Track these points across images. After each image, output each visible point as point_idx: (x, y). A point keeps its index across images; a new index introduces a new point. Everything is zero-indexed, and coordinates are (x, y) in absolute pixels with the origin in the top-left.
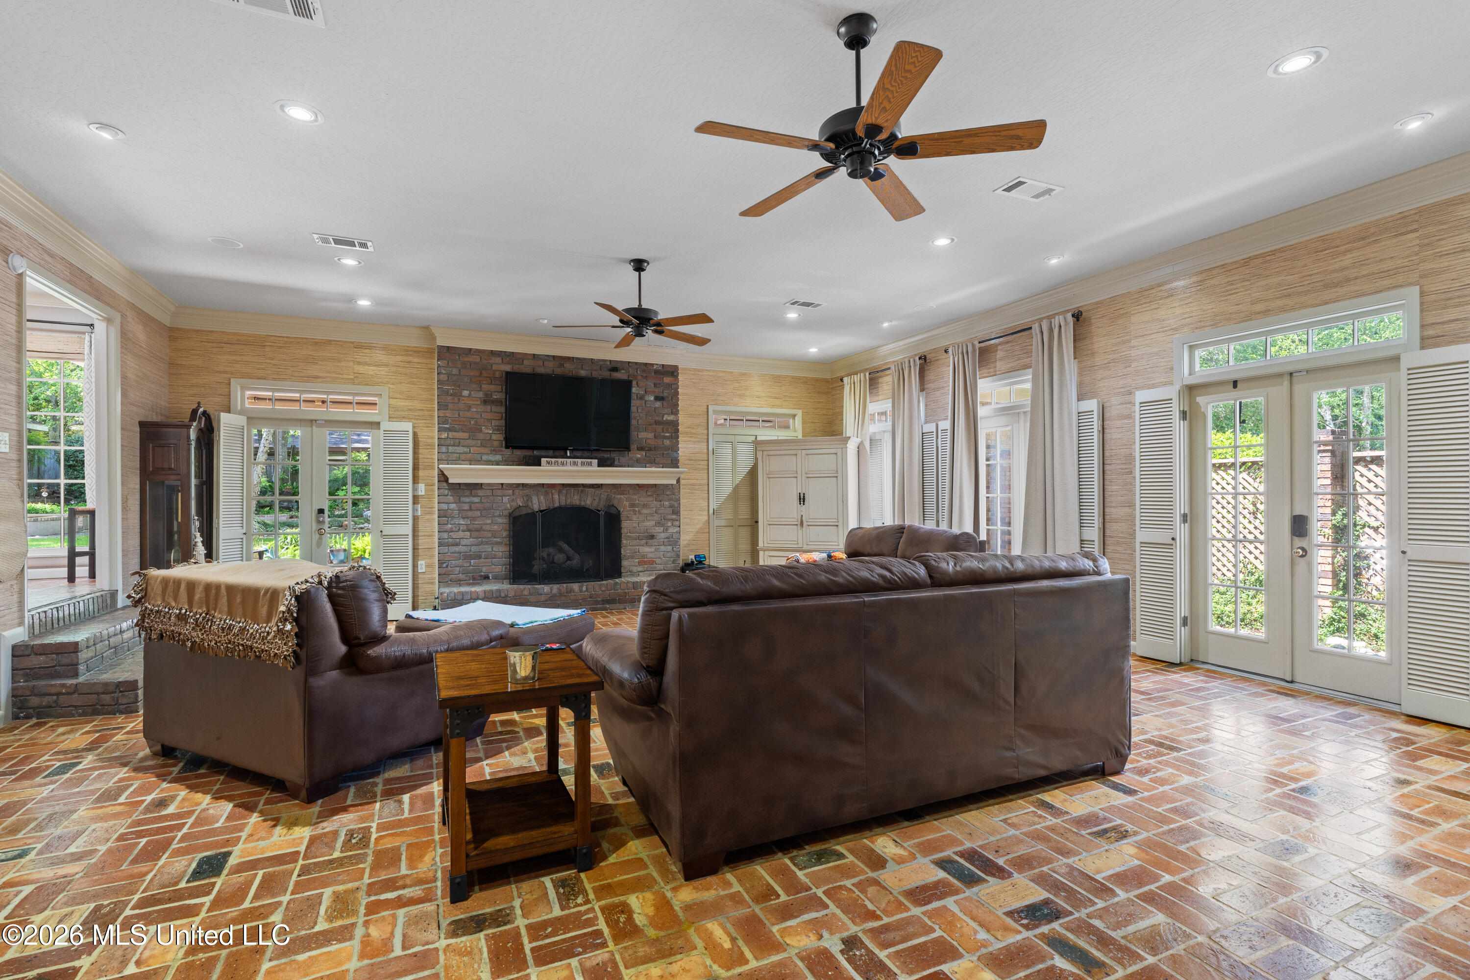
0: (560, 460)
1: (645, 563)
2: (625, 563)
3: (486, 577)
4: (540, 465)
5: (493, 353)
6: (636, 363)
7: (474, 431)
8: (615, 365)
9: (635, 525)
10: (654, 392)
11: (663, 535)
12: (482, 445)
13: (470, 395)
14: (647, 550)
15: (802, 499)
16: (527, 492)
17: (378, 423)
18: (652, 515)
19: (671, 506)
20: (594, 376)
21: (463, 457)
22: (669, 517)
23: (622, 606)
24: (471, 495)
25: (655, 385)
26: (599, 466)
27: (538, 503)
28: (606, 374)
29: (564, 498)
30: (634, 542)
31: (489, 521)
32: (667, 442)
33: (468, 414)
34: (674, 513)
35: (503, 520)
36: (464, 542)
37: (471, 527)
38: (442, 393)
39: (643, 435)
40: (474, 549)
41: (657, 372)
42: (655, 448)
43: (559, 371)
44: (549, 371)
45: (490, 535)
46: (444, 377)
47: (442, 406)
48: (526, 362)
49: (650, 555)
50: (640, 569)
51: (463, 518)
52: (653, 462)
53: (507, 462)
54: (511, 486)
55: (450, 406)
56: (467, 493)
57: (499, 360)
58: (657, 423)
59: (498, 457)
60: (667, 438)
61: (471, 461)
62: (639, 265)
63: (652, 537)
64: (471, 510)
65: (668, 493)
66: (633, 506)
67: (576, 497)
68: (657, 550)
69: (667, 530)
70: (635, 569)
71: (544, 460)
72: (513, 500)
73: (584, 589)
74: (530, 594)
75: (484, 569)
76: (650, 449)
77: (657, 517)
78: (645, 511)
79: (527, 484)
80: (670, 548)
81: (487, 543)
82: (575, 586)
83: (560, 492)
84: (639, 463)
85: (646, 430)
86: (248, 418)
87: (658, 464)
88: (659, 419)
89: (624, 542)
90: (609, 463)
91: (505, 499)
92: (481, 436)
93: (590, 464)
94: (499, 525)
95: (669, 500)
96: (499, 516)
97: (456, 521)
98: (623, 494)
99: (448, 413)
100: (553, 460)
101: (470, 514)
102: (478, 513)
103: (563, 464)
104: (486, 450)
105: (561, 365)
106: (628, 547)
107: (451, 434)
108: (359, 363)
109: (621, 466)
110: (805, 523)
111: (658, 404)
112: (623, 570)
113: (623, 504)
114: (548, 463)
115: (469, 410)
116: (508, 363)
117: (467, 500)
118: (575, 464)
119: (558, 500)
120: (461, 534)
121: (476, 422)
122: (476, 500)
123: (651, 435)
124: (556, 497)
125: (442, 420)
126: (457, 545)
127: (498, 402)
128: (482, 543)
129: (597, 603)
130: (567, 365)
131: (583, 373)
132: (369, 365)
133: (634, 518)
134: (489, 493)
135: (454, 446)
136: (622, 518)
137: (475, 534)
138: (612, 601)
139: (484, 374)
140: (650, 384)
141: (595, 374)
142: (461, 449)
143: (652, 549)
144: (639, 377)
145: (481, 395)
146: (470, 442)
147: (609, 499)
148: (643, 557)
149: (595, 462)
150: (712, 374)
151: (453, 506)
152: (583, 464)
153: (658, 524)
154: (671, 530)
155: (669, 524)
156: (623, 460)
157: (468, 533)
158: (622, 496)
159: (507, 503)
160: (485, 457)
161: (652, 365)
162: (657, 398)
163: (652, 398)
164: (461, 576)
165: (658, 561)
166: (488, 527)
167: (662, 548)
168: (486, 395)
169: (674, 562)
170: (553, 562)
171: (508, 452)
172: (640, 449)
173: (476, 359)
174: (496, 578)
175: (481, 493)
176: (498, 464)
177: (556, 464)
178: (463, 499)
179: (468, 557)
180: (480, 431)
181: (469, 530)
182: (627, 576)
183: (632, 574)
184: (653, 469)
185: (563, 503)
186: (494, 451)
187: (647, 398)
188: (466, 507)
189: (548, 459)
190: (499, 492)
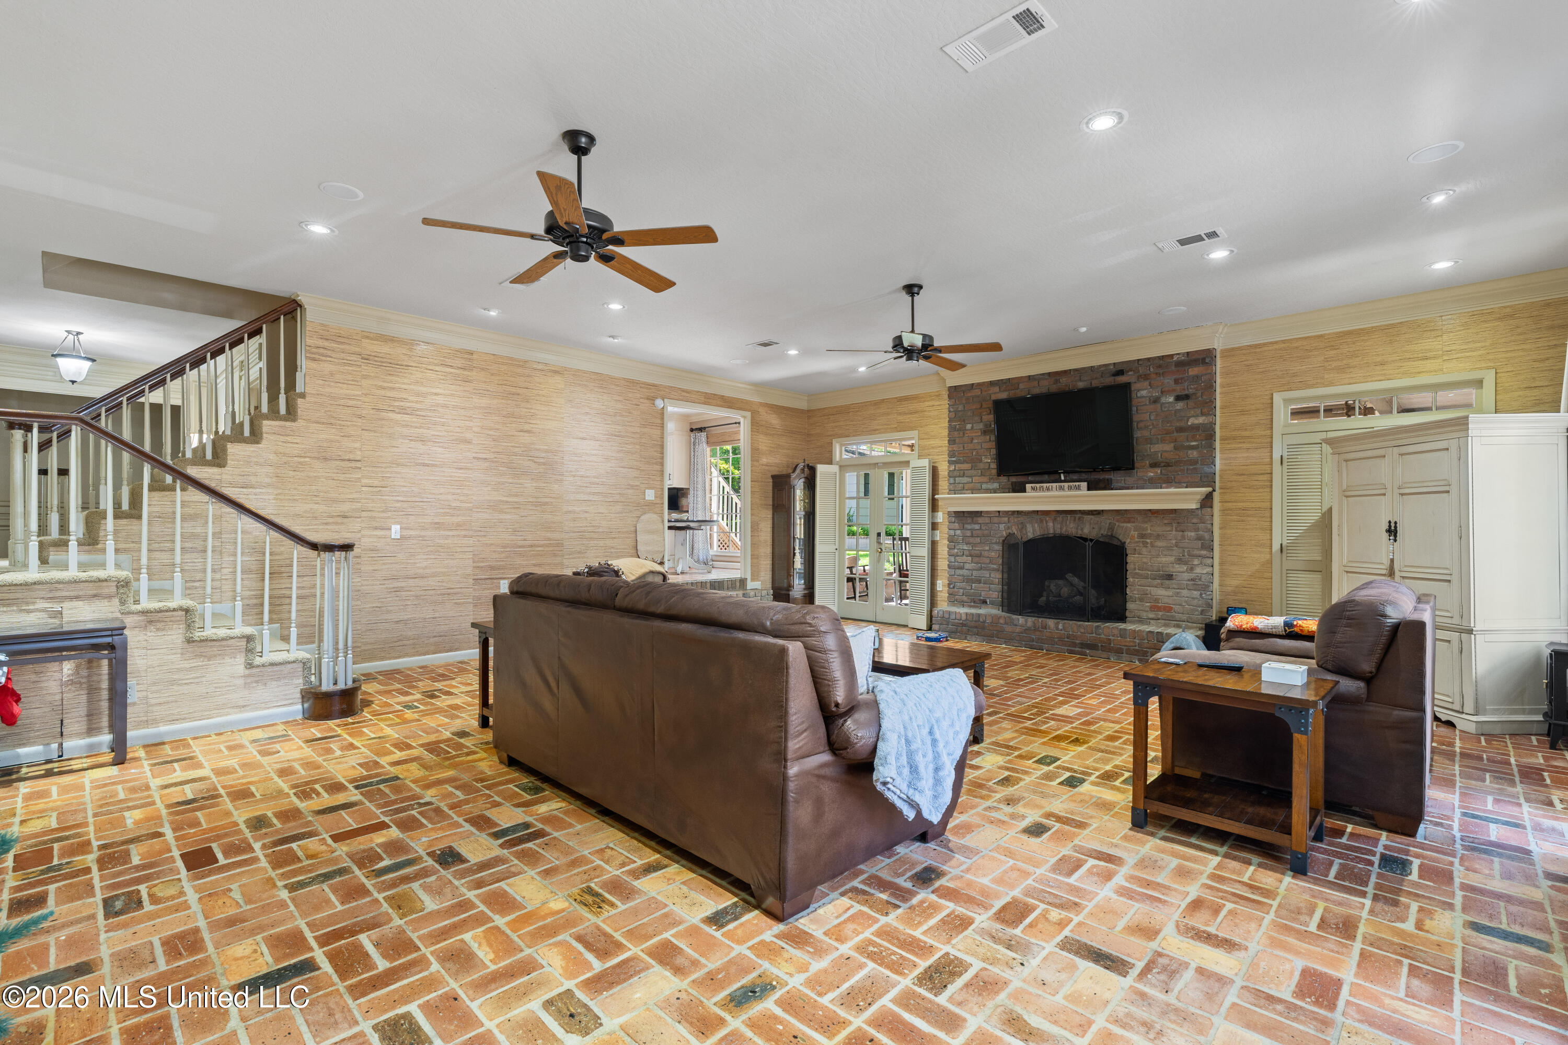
0: (1045, 485)
1: (1159, 609)
2: (1130, 606)
3: (985, 602)
4: (1024, 491)
5: (992, 384)
6: (1149, 359)
7: (974, 461)
8: (1119, 368)
9: (1145, 560)
10: (1174, 390)
11: (1186, 576)
12: (982, 475)
13: (972, 428)
14: (1162, 593)
15: (1392, 531)
16: (1021, 519)
17: (908, 462)
18: (1169, 548)
19: (1199, 538)
20: (1094, 385)
21: (967, 486)
22: (1196, 552)
23: (1105, 655)
24: (973, 523)
25: (1176, 381)
26: (1089, 489)
27: (1032, 531)
28: (1109, 381)
29: (1059, 526)
30: (1143, 581)
31: (987, 548)
32: (1194, 454)
33: (971, 446)
34: (1203, 547)
35: (999, 547)
36: (967, 566)
37: (973, 552)
38: (952, 429)
39: (1157, 448)
40: (975, 573)
41: (1180, 364)
42: (1178, 463)
43: (1054, 388)
44: (1044, 390)
45: (988, 561)
46: (953, 415)
47: (952, 441)
48: (1021, 386)
49: (1166, 600)
50: (1151, 615)
51: (967, 544)
52: (1169, 481)
53: (1003, 490)
54: (1007, 512)
55: (957, 441)
56: (969, 520)
57: (996, 389)
58: (1180, 430)
59: (996, 485)
60: (1193, 448)
61: (973, 491)
62: (912, 289)
63: (1170, 577)
64: (972, 536)
65: (1195, 521)
66: (1142, 536)
67: (1072, 525)
68: (1177, 594)
69: (1192, 569)
70: (1144, 615)
71: (1028, 486)
72: (1009, 528)
73: (1060, 627)
74: (1006, 623)
75: (983, 593)
76: (1168, 465)
77: (1176, 552)
78: (1159, 543)
79: (1022, 512)
80: (1196, 594)
81: (986, 569)
82: (1051, 623)
83: (1055, 520)
84: (1154, 483)
85: (1163, 441)
86: (840, 466)
87: (1180, 483)
88: (1182, 424)
89: (1130, 580)
90: (1102, 485)
91: (1002, 527)
92: (981, 466)
93: (1078, 488)
94: (994, 552)
95: (1197, 530)
96: (996, 543)
97: (961, 546)
98: (1129, 522)
99: (955, 447)
100: (1038, 485)
101: (971, 540)
102: (978, 540)
103: (1048, 489)
104: (985, 479)
105: (1057, 381)
106: (1134, 587)
107: (958, 466)
108: (900, 414)
109: (1128, 488)
110: (1397, 574)
111: (1180, 405)
112: (1128, 614)
113: (1129, 535)
114: (1033, 488)
115: (972, 442)
116: (1004, 391)
117: (969, 527)
118: (1061, 488)
119: (1052, 528)
120: (964, 559)
121: (977, 453)
122: (977, 527)
123: (1169, 447)
124: (1051, 524)
125: (951, 454)
126: (962, 568)
127: (992, 431)
128: (981, 569)
129: (1074, 645)
130: (1064, 380)
131: (1081, 385)
132: (905, 414)
133: (1144, 551)
134: (987, 520)
135: (959, 476)
136: (1128, 552)
137: (976, 559)
138: (1093, 647)
139: (984, 406)
140: (1168, 381)
141: (1095, 383)
142: (965, 480)
143: (1170, 593)
144: (1153, 376)
145: (981, 426)
146: (973, 472)
147: (1111, 528)
148: (1157, 600)
149: (1084, 485)
150: (1283, 345)
151: (958, 532)
152: (1070, 488)
153: (1180, 561)
154: (1198, 570)
155: (1196, 562)
156: (1130, 480)
157: (970, 558)
158: (1129, 525)
159: (1002, 530)
160: (984, 486)
161: (1172, 356)
162: (1178, 398)
163: (1171, 399)
164: (965, 598)
165: (1176, 608)
166: (986, 554)
167: (1185, 592)
168: (986, 425)
169: (1202, 612)
170: (1060, 596)
171: (1004, 479)
172: (1154, 465)
173: (977, 392)
174: (992, 603)
175: (980, 520)
176: (995, 492)
177: (1041, 489)
178: (966, 526)
179: (969, 580)
180: (981, 461)
181: (971, 555)
182: (1133, 622)
183: (1141, 621)
184: (1172, 490)
185: (1058, 531)
186: (991, 480)
187: (1163, 400)
188: (968, 533)
189: (1033, 485)
190: (996, 520)
